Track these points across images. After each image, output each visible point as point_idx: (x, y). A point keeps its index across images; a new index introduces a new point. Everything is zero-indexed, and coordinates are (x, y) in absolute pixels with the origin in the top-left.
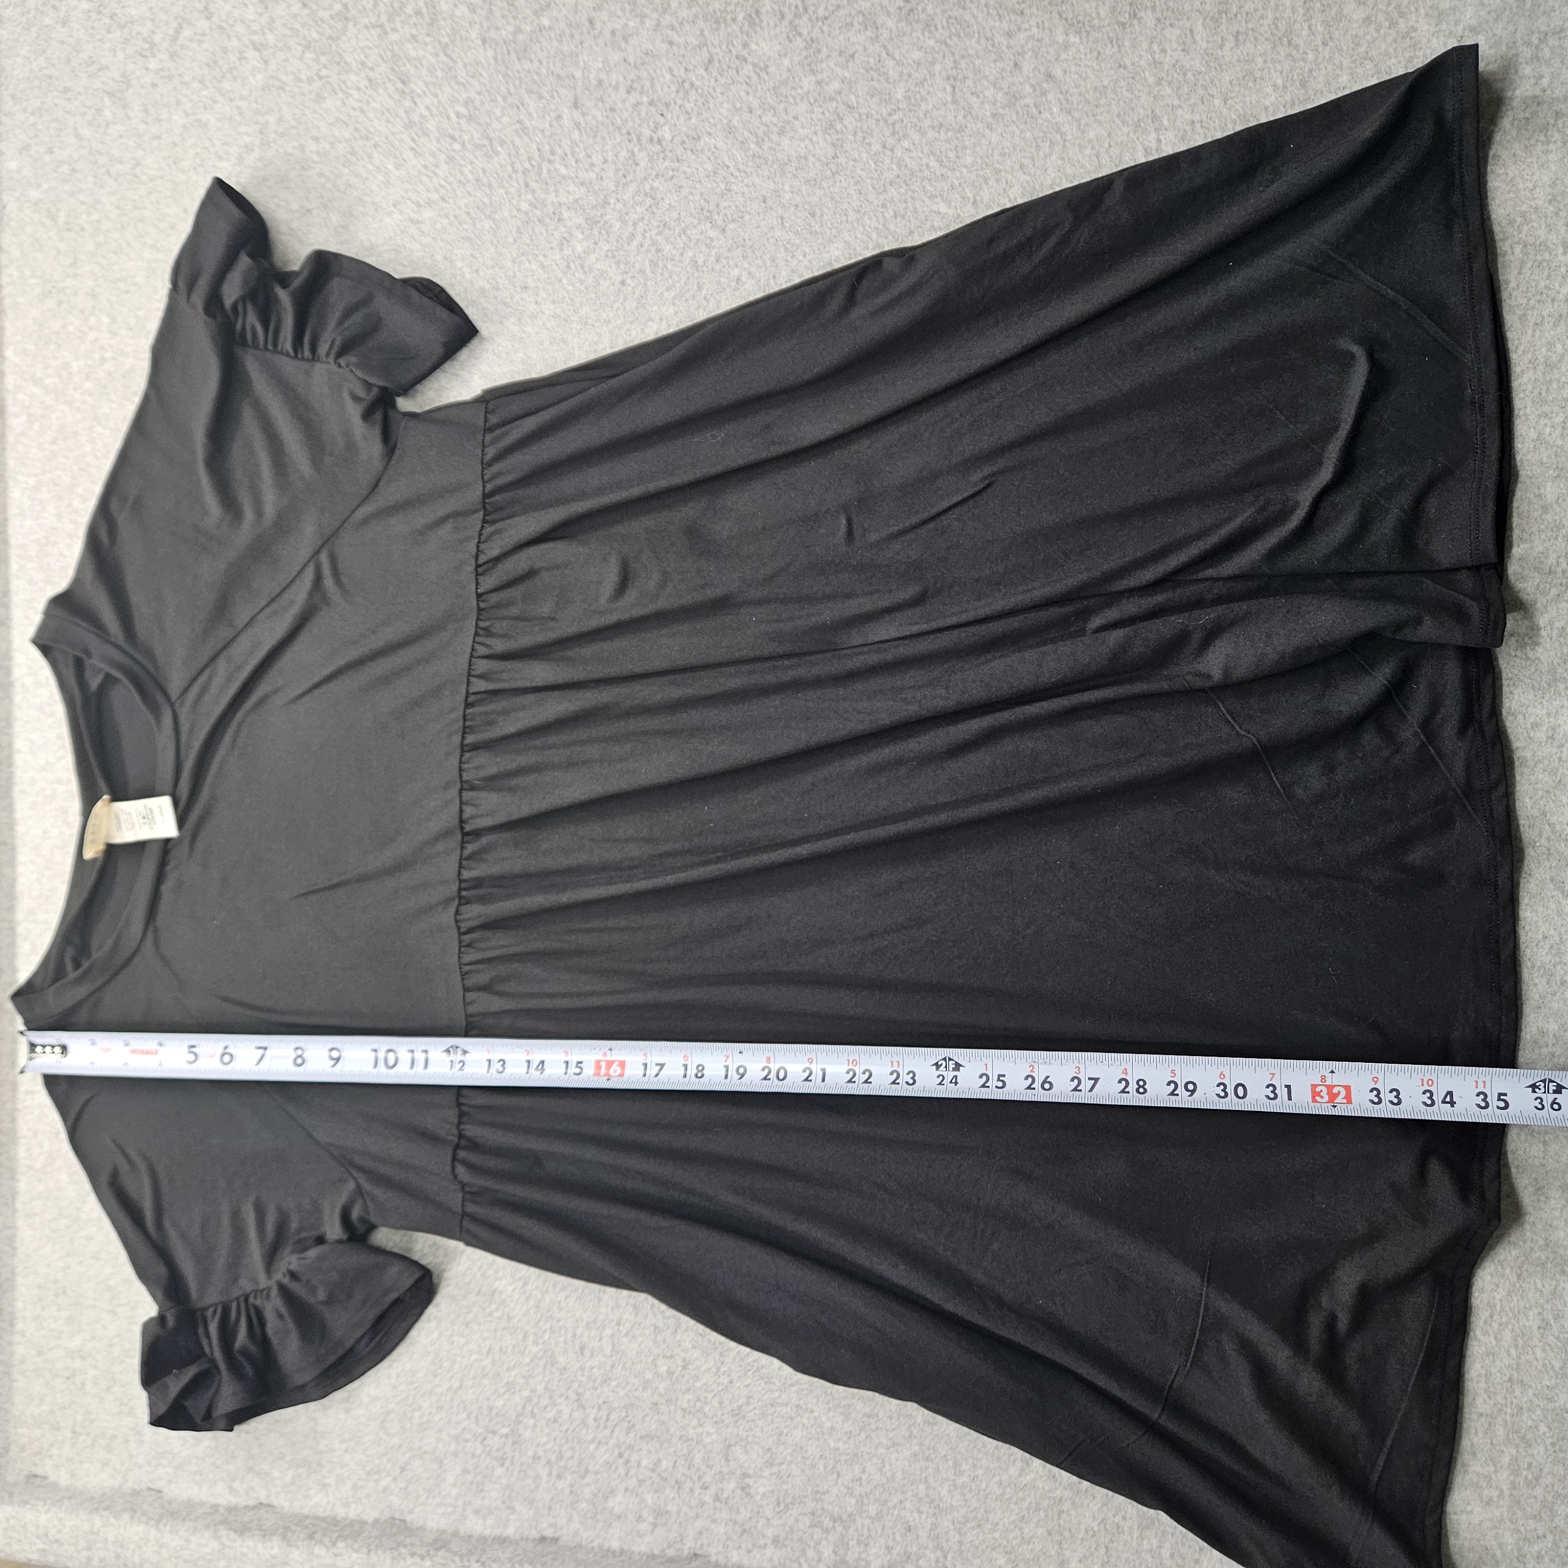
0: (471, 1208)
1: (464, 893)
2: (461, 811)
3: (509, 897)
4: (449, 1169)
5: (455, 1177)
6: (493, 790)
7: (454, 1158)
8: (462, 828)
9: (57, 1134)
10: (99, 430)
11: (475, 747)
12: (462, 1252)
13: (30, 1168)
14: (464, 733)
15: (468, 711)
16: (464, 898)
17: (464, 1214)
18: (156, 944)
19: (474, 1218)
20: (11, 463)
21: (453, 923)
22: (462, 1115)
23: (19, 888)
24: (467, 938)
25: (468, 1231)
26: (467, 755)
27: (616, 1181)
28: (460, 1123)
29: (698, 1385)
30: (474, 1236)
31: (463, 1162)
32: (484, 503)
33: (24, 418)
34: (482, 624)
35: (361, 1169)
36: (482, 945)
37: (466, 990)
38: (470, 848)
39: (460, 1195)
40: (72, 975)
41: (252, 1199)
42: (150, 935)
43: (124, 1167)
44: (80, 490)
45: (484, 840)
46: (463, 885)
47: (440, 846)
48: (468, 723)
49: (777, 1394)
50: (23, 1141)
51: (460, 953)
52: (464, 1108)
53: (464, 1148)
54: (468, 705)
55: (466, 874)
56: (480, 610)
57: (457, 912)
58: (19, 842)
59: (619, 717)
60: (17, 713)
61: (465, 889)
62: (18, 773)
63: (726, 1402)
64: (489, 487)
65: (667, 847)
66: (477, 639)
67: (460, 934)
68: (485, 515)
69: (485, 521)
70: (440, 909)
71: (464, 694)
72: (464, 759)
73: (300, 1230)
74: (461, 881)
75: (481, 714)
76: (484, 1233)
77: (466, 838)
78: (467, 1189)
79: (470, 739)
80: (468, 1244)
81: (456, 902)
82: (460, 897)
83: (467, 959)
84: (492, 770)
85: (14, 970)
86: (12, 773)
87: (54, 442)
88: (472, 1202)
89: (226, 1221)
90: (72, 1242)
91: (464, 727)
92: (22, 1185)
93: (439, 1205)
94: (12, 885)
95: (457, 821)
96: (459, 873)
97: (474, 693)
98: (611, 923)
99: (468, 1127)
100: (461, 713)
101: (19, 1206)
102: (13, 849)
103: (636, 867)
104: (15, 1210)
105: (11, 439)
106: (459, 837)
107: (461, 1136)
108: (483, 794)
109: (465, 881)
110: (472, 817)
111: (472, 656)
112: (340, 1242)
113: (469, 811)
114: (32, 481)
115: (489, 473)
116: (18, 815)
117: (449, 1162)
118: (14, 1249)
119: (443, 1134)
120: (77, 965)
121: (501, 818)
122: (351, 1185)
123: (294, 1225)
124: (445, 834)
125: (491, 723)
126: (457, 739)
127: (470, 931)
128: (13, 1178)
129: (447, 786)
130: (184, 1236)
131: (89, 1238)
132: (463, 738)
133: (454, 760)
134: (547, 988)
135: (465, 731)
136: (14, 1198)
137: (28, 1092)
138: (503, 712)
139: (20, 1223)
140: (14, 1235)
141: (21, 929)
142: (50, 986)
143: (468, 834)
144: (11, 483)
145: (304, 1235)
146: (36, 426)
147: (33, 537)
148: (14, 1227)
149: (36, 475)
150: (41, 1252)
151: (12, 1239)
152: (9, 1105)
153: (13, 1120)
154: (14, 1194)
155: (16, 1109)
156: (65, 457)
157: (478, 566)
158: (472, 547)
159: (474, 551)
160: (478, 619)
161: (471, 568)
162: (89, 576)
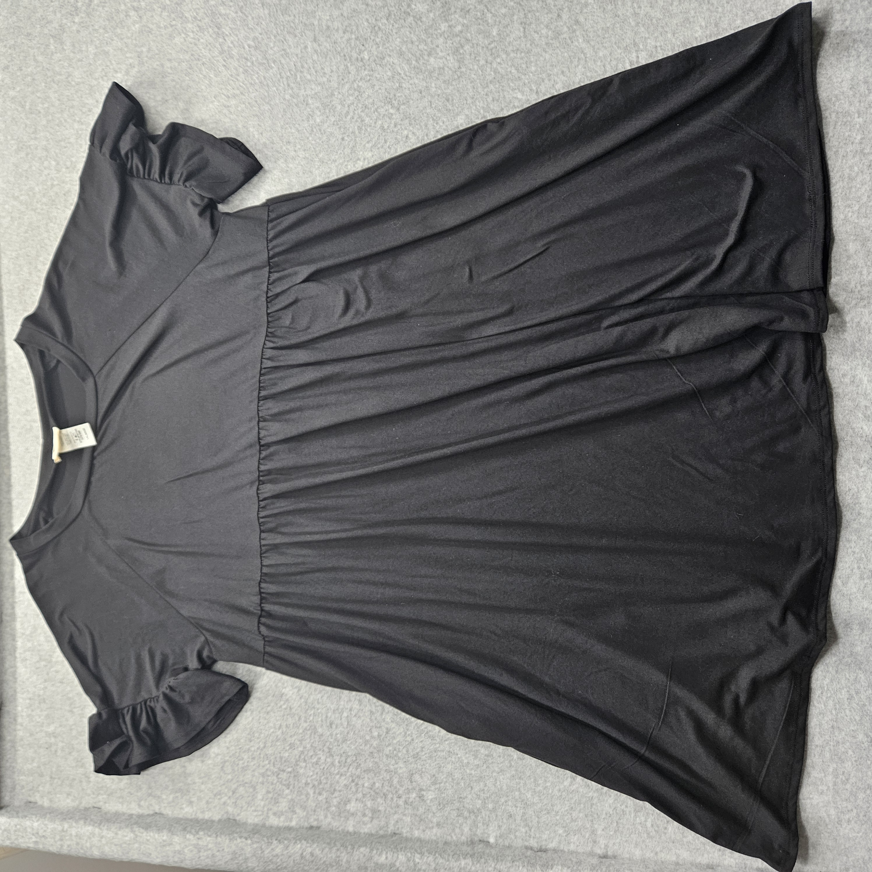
0: (268, 649)
1: (261, 478)
2: (259, 433)
3: (286, 481)
4: (256, 628)
5: (260, 632)
6: (278, 421)
7: (259, 623)
8: (260, 442)
9: (38, 615)
10: (52, 225)
11: (266, 398)
12: (264, 674)
13: (23, 634)
14: (260, 390)
15: (261, 378)
16: (261, 481)
17: (265, 653)
18: (90, 509)
19: (271, 655)
21: (255, 494)
22: (262, 599)
23: (13, 480)
24: (262, 504)
25: (267, 662)
26: (261, 402)
27: (348, 633)
28: (261, 603)
29: (395, 742)
30: (271, 664)
31: (264, 624)
32: (269, 262)
34: (269, 330)
35: (207, 630)
36: (272, 507)
37: (262, 531)
38: (264, 454)
39: (263, 642)
40: (44, 527)
41: (147, 648)
42: (86, 504)
43: (76, 634)
44: (41, 259)
45: (272, 449)
46: (261, 474)
47: (248, 452)
48: (261, 385)
49: (438, 745)
50: (19, 620)
51: (258, 511)
52: (263, 595)
53: (264, 617)
54: (261, 375)
55: (262, 468)
56: (268, 322)
57: (258, 489)
58: (12, 455)
59: (345, 380)
60: (9, 383)
61: (262, 476)
62: (11, 416)
63: (410, 750)
64: (271, 253)
65: (373, 451)
66: (267, 339)
67: (259, 501)
68: (269, 269)
69: (270, 272)
70: (248, 487)
71: (259, 369)
72: (260, 404)
73: (174, 664)
74: (259, 471)
75: (270, 379)
76: (276, 662)
77: (262, 448)
78: (266, 639)
79: (263, 393)
80: (268, 669)
81: (257, 483)
82: (259, 481)
83: (262, 514)
84: (275, 410)
85: (11, 526)
87: (26, 232)
88: (269, 646)
89: (133, 661)
90: (48, 674)
91: (260, 387)
93: (251, 648)
94: (9, 479)
95: (257, 439)
96: (259, 467)
97: (265, 368)
98: (343, 493)
99: (267, 605)
100: (258, 379)
101: (18, 655)
102: (9, 458)
103: (356, 462)
104: (15, 657)
106: (258, 447)
107: (262, 610)
108: (270, 424)
109: (262, 471)
110: (265, 436)
111: (263, 347)
112: (197, 669)
113: (263, 433)
114: (14, 254)
115: (271, 245)
116: (11, 440)
117: (256, 624)
118: (16, 679)
119: (252, 609)
120: (46, 522)
121: (281, 437)
122: (202, 639)
123: (171, 662)
124: (251, 446)
125: (275, 384)
126: (256, 393)
127: (265, 499)
128: (14, 640)
129: (251, 420)
130: (110, 669)
131: (57, 672)
132: (259, 393)
133: (254, 406)
134: (307, 529)
135: (260, 389)
136: (15, 651)
137: (21, 593)
138: (282, 378)
139: (19, 664)
140: (15, 671)
141: (14, 503)
142: (32, 534)
143: (263, 446)
145: (175, 667)
146: (16, 223)
147: (15, 285)
148: (15, 666)
149: (16, 251)
150: (30, 680)
151: (14, 673)
152: (10, 600)
153: (13, 608)
154: (15, 649)
155: (15, 602)
156: (33, 240)
157: (267, 297)
158: (264, 287)
159: (265, 289)
160: (268, 327)
161: (264, 299)
162: (47, 305)
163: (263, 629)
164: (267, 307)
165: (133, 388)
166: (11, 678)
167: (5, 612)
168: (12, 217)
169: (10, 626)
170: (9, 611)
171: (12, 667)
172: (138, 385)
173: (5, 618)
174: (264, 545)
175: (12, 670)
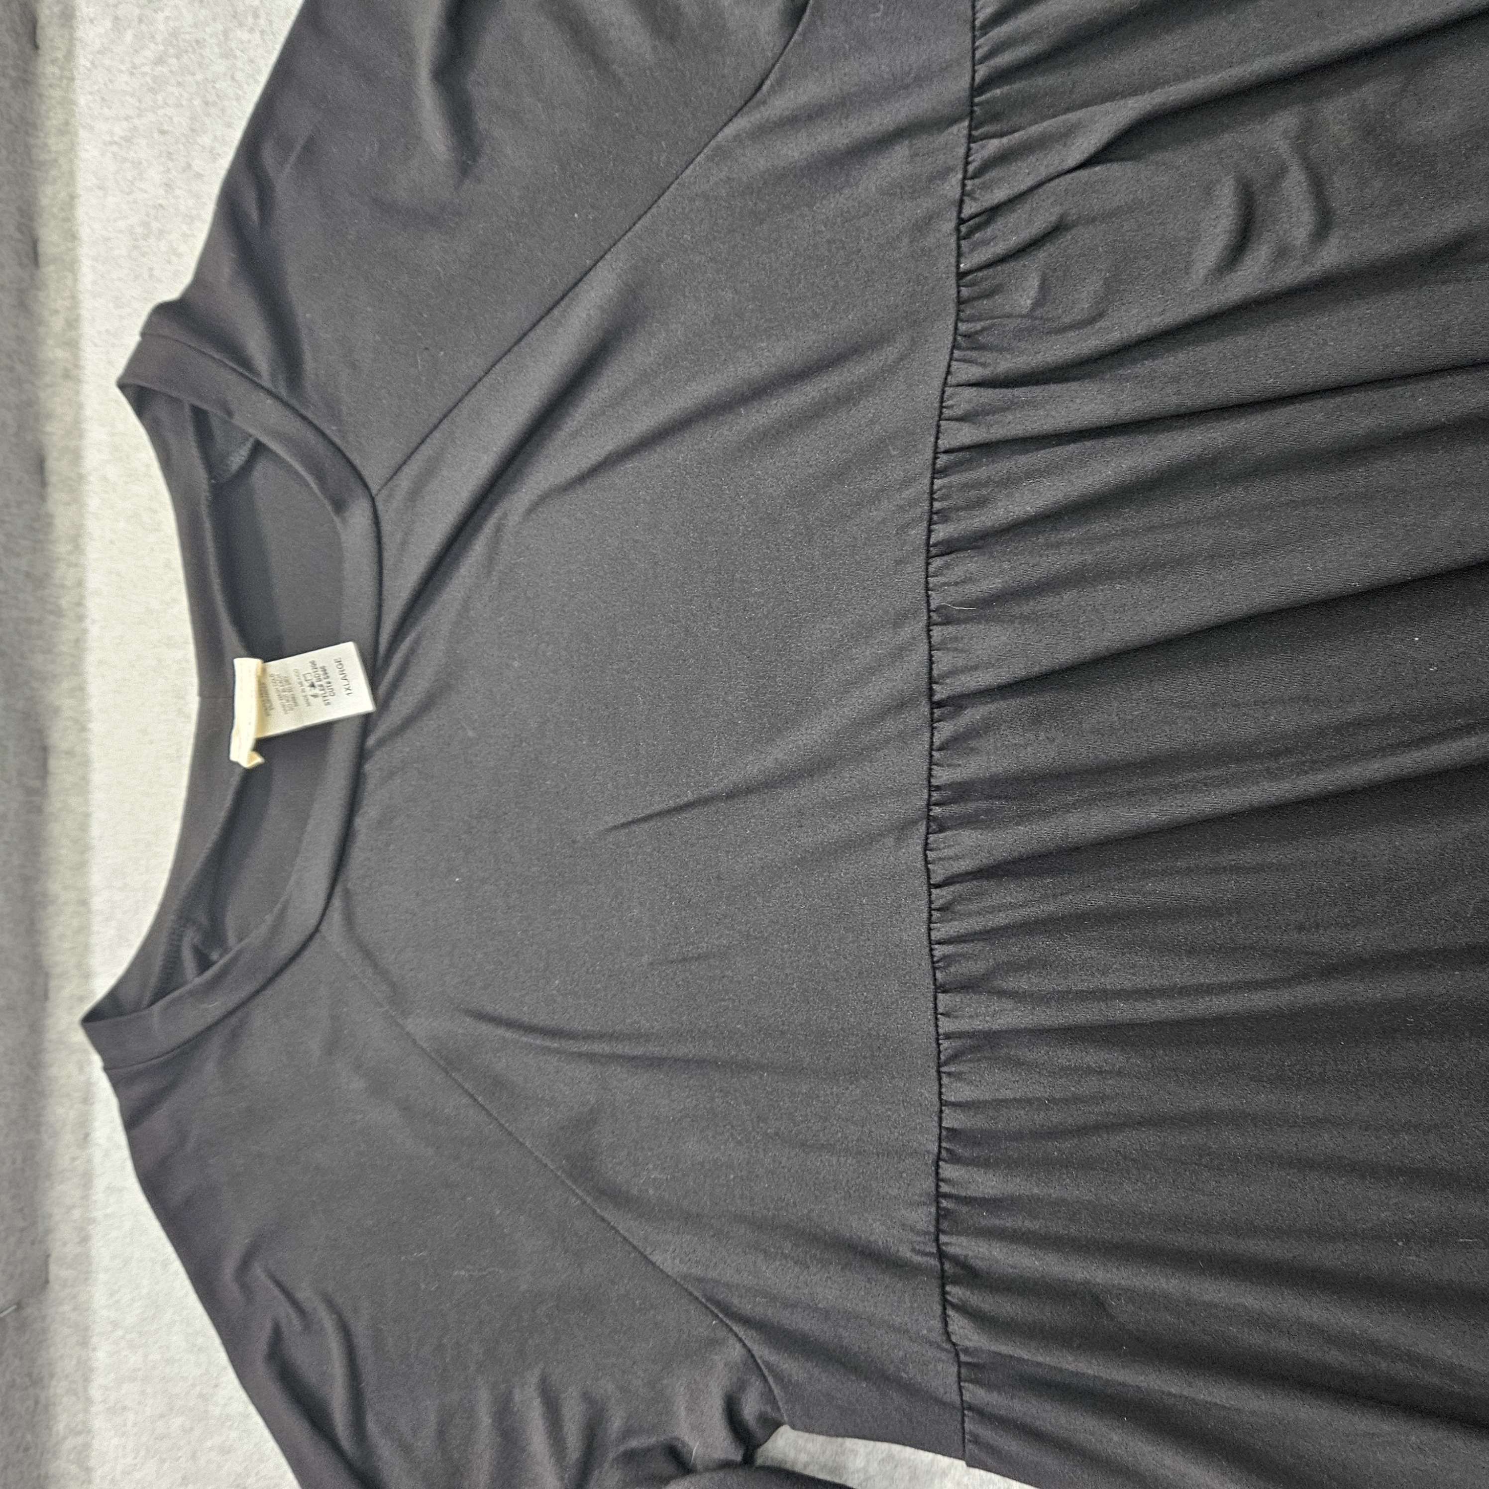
0: (976, 1394)
1: (937, 811)
2: (931, 662)
3: (1022, 818)
4: (937, 1324)
5: (948, 1334)
6: (998, 620)
7: (945, 1303)
8: (931, 692)
9: (165, 1265)
10: (244, 35)
11: (950, 548)
12: (944, 1474)
13: (115, 1325)
14: (931, 522)
15: (938, 483)
16: (935, 819)
17: (965, 1407)
18: (349, 919)
19: (983, 1414)
20: (83, 101)
21: (920, 864)
22: (941, 1215)
23: (95, 831)
24: (942, 896)
25: (976, 1440)
26: (937, 563)
27: (1255, 1339)
28: (939, 1231)
30: (992, 1450)
31: (962, 1309)
32: (972, 104)
33: (108, 24)
34: (963, 327)
35: (746, 1321)
36: (974, 907)
37: (940, 988)
38: (946, 730)
39: (955, 1369)
40: (193, 979)
41: (533, 1378)
42: (337, 902)
43: (292, 1323)
44: (206, 140)
45: (973, 715)
46: (936, 795)
47: (891, 726)
48: (937, 505)
50: (102, 1277)
51: (930, 921)
52: (944, 1203)
53: (956, 1282)
54: (936, 473)
55: (942, 776)
56: (960, 302)
57: (926, 847)
58: (94, 751)
59: (1235, 479)
60: (93, 526)
61: (937, 804)
62: (94, 631)
64: (982, 71)
65: (1356, 710)
66: (957, 353)
67: (930, 886)
68: (970, 128)
69: (971, 139)
70: (890, 841)
71: (929, 455)
72: (932, 569)
73: (628, 1433)
74: (931, 788)
75: (965, 486)
76: (1011, 1445)
77: (937, 712)
79: (941, 532)
80: (972, 1463)
81: (923, 829)
82: (929, 818)
83: (941, 931)
84: (993, 584)
85: (87, 976)
86: (85, 631)
87: (160, 61)
88: (975, 1382)
89: (485, 1420)
90: (194, 1456)
91: (931, 512)
92: (101, 1356)
94: (84, 827)
95: (923, 683)
96: (930, 776)
97: (946, 452)
98: (1226, 859)
99: (953, 1239)
100: (927, 489)
101: (95, 1393)
102: (85, 762)
103: (1288, 751)
104: (89, 1401)
105: (83, 60)
106: (925, 709)
107: (942, 1255)
108: (973, 628)
109: (938, 788)
110: (953, 672)
111: (945, 384)
112: (726, 1465)
113: (944, 662)
114: (120, 130)
115: (984, 44)
116: (94, 704)
117: (938, 1309)
118: (88, 1470)
119: (905, 1252)
120: (204, 964)
121: (1017, 669)
122: (736, 1352)
123: (616, 1424)
124: (901, 705)
125: (981, 503)
126: (918, 533)
127: (948, 882)
128: (84, 1343)
129: (899, 620)
130: (406, 1449)
131: (225, 1450)
132: (930, 531)
133: (914, 570)
134: (1110, 982)
135: (933, 518)
136: (87, 1380)
137: (110, 1189)
138: (1009, 482)
139: (98, 1423)
140: (87, 1446)
141: (98, 902)
142: (152, 1003)
143: (940, 704)
144: (83, 134)
145: (634, 1443)
146: (129, 37)
147: (121, 224)
148: (86, 1430)
149: (127, 118)
150: (137, 1475)
151: (82, 1455)
152: (76, 1213)
153: (85, 1239)
154: (86, 1372)
155: (92, 1221)
156: (179, 84)
157: (961, 221)
158: (951, 187)
159: (956, 193)
160: (958, 319)
161: (949, 226)
162: (226, 270)
163: (959, 1325)
164: (959, 255)
165: (499, 529)
166: (73, 1469)
167: (56, 1251)
168: (116, 18)
169: (74, 1297)
170: (71, 1250)
171: (79, 1433)
172: (514, 519)
173: (57, 1272)
174: (948, 1036)
175: (80, 1440)
